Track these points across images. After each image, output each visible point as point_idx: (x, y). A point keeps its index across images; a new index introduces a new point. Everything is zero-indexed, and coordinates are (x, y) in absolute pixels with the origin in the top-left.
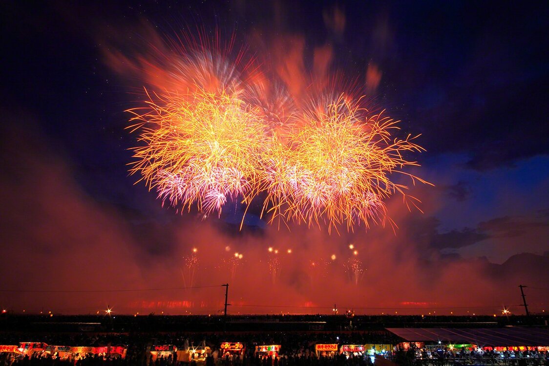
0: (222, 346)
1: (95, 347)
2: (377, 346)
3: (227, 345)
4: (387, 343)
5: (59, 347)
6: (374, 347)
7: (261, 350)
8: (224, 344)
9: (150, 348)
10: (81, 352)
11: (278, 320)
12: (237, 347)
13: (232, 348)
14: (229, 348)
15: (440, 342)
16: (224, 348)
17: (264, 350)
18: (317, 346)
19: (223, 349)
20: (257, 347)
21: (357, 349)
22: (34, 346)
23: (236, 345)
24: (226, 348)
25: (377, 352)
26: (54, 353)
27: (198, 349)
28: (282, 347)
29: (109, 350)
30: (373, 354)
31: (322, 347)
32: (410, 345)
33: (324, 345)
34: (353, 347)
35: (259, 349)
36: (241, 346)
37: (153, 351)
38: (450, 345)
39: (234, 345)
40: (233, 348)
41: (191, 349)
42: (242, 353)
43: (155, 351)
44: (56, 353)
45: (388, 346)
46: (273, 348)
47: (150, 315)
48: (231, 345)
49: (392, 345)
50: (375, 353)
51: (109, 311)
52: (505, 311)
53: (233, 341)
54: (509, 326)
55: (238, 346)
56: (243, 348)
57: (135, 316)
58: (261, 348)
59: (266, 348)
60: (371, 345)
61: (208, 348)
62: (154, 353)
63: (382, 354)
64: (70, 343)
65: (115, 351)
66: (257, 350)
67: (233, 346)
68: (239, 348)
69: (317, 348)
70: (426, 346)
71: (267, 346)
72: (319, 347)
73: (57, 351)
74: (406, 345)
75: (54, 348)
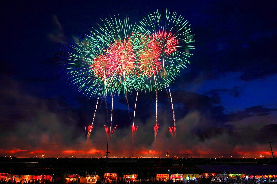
0: (105, 175)
1: (35, 175)
2: (190, 175)
3: (108, 175)
4: (196, 173)
5: (15, 176)
8: (107, 174)
9: (65, 176)
10: (27, 178)
11: (136, 161)
12: (114, 176)
14: (109, 176)
15: (225, 173)
16: (106, 176)
17: (128, 177)
18: (157, 175)
19: (105, 177)
21: (179, 177)
22: (2, 175)
23: (113, 174)
24: (107, 176)
25: (191, 179)
27: (92, 177)
28: (138, 175)
29: (43, 177)
32: (209, 174)
33: (161, 175)
34: (177, 175)
35: (126, 176)
36: (116, 175)
38: (231, 175)
39: (112, 174)
41: (88, 177)
42: (116, 179)
43: (68, 177)
45: (197, 175)
46: (133, 176)
47: (65, 158)
49: (199, 175)
50: (189, 179)
51: (43, 156)
52: (261, 156)
53: (111, 173)
54: (263, 164)
55: (114, 175)
57: (57, 158)
60: (187, 175)
61: (98, 176)
62: (67, 179)
64: (21, 173)
65: (46, 178)
66: (124, 177)
67: (111, 175)
69: (157, 176)
70: (218, 175)
71: (130, 175)
72: (159, 176)
73: (14, 178)
74: (207, 175)
75: (13, 176)
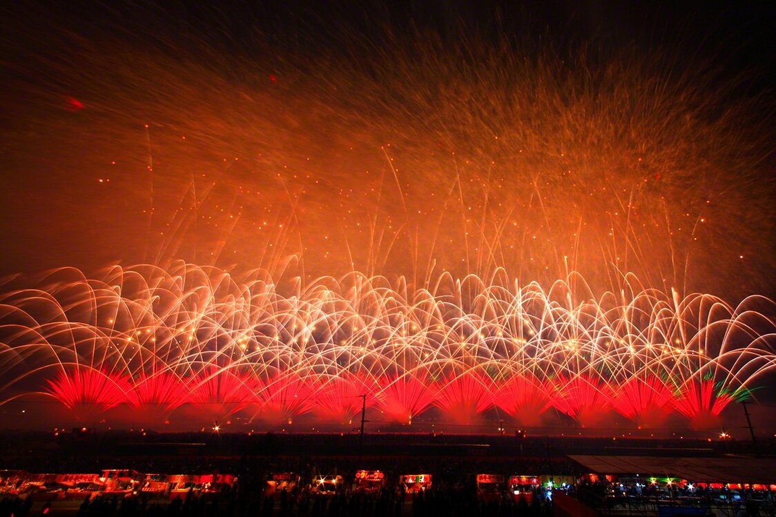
0: (358, 475)
1: (197, 475)
2: (555, 478)
3: (363, 474)
4: (568, 474)
6: (551, 480)
7: (407, 481)
8: (361, 473)
9: (266, 476)
10: (179, 484)
11: (429, 441)
12: (377, 477)
13: (369, 478)
14: (366, 477)
16: (360, 478)
17: (411, 481)
18: (478, 476)
19: (358, 479)
20: (401, 477)
21: (529, 481)
22: (121, 475)
23: (376, 474)
24: (362, 477)
26: (145, 483)
27: (327, 479)
28: (433, 476)
29: (215, 479)
31: (485, 478)
32: (599, 478)
33: (487, 476)
34: (524, 478)
36: (382, 476)
37: (270, 480)
38: (652, 479)
39: (373, 473)
40: (371, 478)
41: (319, 478)
43: (273, 480)
44: (148, 483)
45: (570, 478)
46: (422, 478)
47: (267, 434)
48: (369, 474)
49: (575, 477)
51: (217, 428)
52: (723, 435)
54: (729, 455)
55: (377, 475)
56: (384, 478)
57: (250, 434)
58: (406, 478)
59: (413, 479)
60: (548, 477)
61: (340, 477)
62: (272, 483)
64: (165, 472)
65: (223, 480)
66: (401, 481)
67: (372, 476)
69: (478, 479)
71: (415, 476)
72: (481, 478)
73: (149, 481)
74: (594, 477)
75: (146, 477)
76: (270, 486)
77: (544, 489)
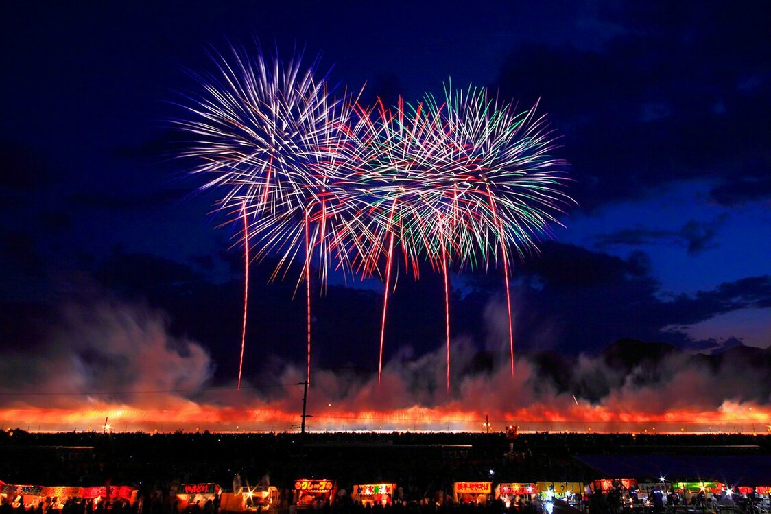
0: (298, 486)
1: (83, 487)
2: (556, 485)
3: (305, 484)
4: (573, 480)
5: (23, 488)
6: (552, 487)
7: (362, 493)
8: (301, 483)
9: (176, 488)
10: (60, 494)
11: (392, 441)
12: (322, 488)
13: (313, 489)
14: (309, 488)
15: (662, 479)
16: (301, 489)
17: (368, 492)
18: (457, 485)
19: (298, 491)
20: (355, 487)
21: (523, 490)
23: (321, 483)
24: (304, 488)
25: (557, 496)
26: (15, 497)
27: (257, 491)
28: (397, 487)
29: (108, 491)
30: (551, 499)
31: (466, 486)
33: (468, 484)
34: (516, 487)
35: (359, 490)
36: (329, 485)
37: (182, 493)
38: (681, 484)
39: (318, 483)
40: (316, 489)
41: (245, 490)
42: (330, 498)
43: (185, 493)
44: (19, 497)
45: (576, 485)
46: (383, 489)
47: (175, 434)
48: (313, 483)
49: (582, 484)
50: (554, 498)
51: (108, 427)
53: (315, 478)
55: (324, 486)
56: (332, 489)
57: (152, 434)
58: (362, 489)
59: (371, 489)
60: (548, 484)
61: (274, 488)
62: (183, 497)
63: (566, 500)
64: (41, 479)
65: (117, 493)
66: (355, 492)
67: (316, 486)
68: (325, 489)
69: (456, 489)
70: (640, 485)
71: (373, 486)
72: (460, 487)
73: (19, 494)
74: (606, 484)
75: (15, 489)
76: (180, 501)
77: (542, 501)
